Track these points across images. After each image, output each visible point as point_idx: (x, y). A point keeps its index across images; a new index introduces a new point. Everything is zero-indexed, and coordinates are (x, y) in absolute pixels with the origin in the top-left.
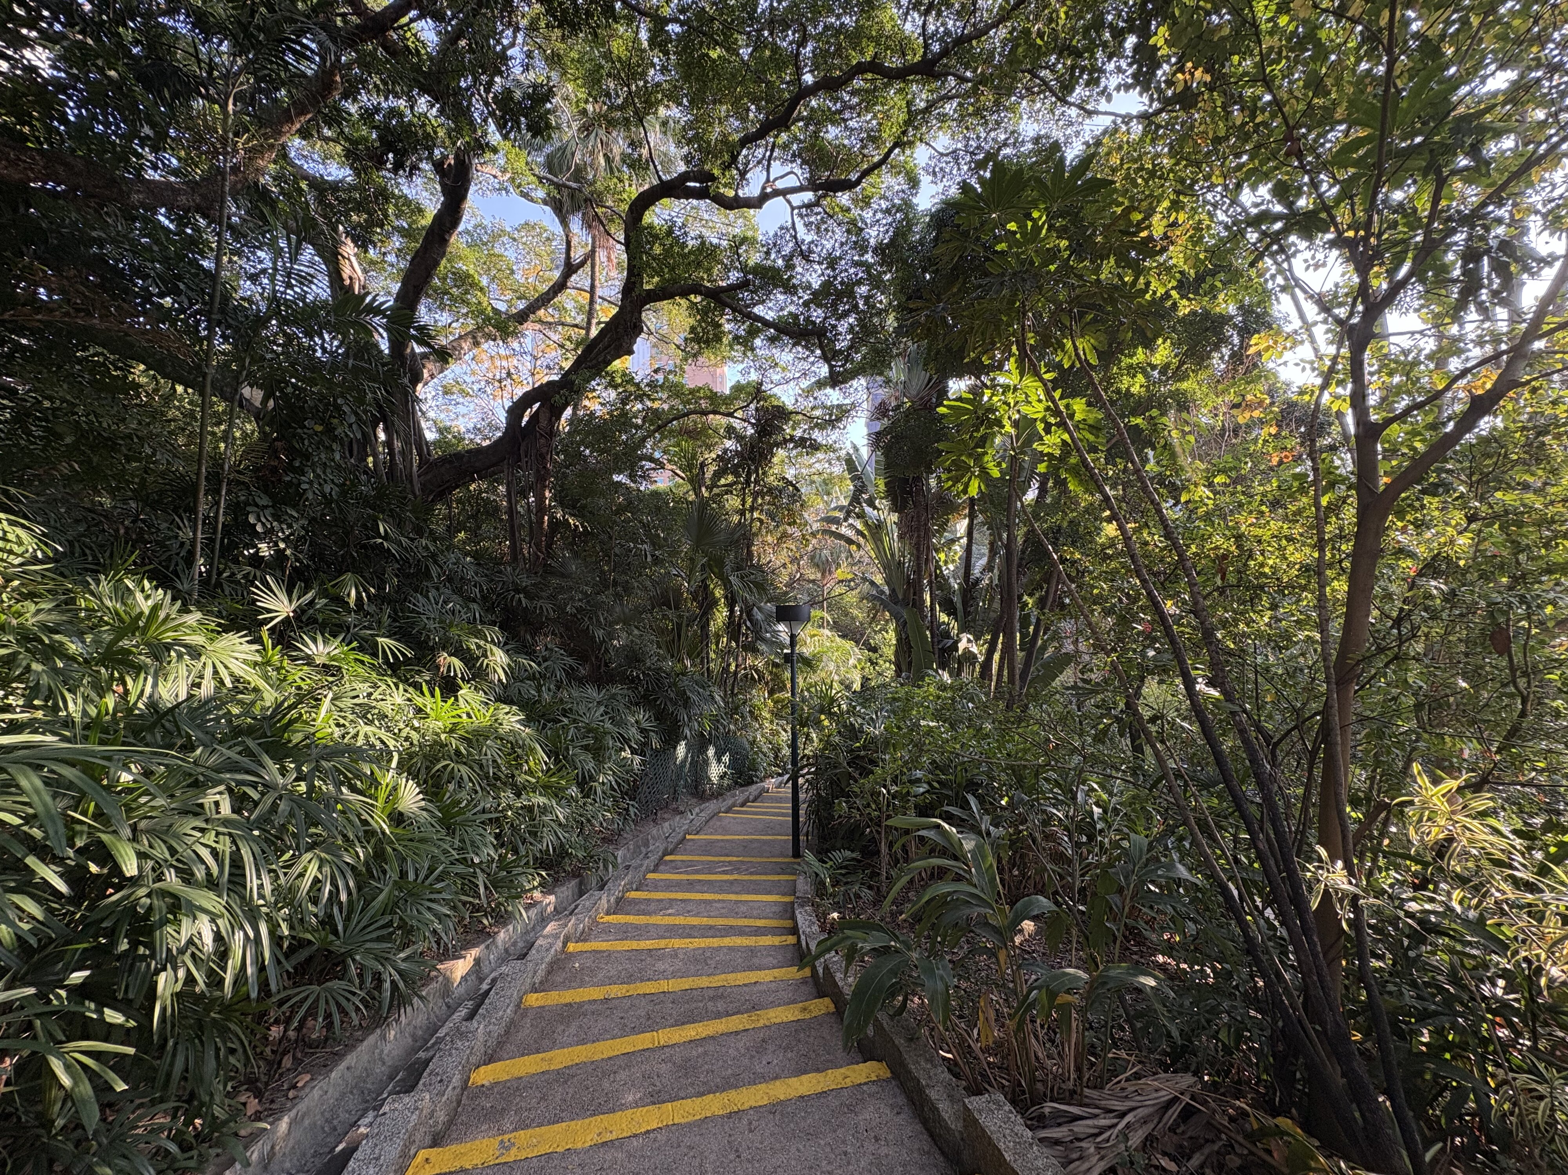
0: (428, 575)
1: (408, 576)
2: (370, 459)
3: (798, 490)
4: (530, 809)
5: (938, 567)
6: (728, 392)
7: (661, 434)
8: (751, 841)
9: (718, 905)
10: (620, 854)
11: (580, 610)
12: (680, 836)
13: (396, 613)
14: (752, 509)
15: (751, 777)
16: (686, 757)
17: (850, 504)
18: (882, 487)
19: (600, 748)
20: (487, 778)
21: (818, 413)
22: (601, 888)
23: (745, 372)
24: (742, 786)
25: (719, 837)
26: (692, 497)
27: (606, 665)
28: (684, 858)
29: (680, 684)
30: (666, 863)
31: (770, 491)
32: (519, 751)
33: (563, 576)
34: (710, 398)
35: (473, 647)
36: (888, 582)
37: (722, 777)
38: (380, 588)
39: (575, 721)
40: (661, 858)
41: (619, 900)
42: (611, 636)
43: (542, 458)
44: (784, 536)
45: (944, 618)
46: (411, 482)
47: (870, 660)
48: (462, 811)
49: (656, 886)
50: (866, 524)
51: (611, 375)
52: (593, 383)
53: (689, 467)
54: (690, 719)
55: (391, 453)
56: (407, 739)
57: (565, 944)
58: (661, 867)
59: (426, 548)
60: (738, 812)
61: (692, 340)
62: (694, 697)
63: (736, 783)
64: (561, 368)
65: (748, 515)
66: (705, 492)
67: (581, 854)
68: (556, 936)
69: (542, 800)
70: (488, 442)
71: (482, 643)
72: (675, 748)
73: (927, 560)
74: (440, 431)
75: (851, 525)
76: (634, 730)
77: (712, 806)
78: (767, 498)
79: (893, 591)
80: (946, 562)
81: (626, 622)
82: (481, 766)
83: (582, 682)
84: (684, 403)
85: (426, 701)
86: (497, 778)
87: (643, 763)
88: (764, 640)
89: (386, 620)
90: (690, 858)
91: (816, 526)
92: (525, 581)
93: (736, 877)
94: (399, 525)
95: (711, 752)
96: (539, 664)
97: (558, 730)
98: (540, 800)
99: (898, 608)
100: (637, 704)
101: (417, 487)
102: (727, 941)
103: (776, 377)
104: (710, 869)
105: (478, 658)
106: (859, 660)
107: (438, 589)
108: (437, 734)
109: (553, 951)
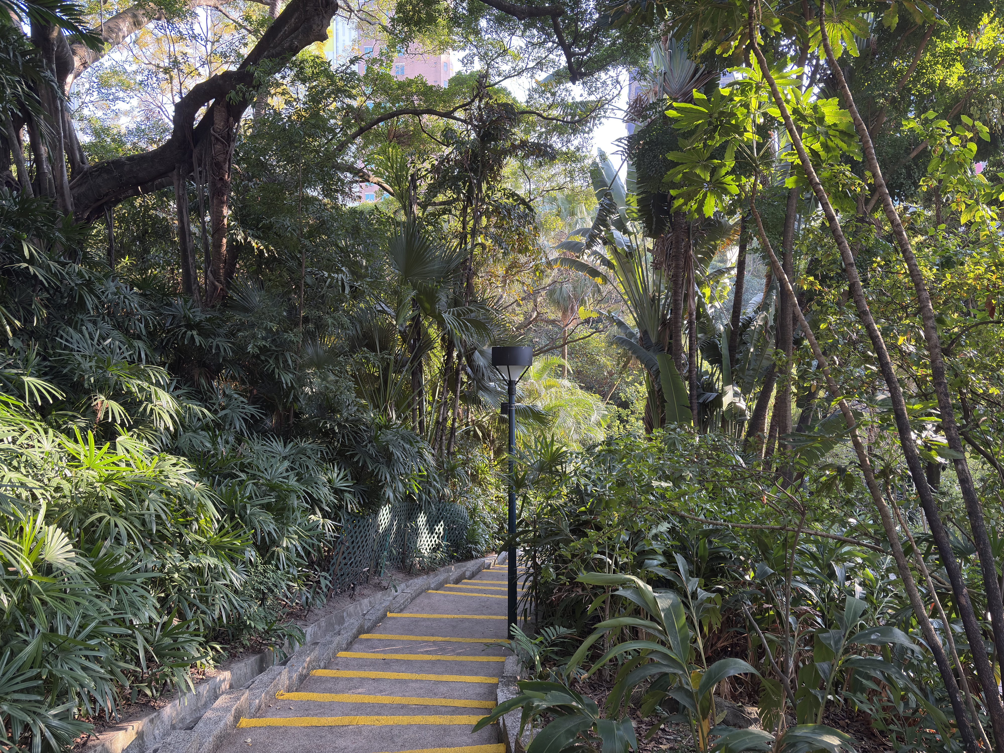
0: (82, 305)
1: (59, 307)
2: (13, 168)
3: (531, 209)
4: (198, 571)
5: (701, 304)
6: (444, 85)
7: (366, 138)
8: (462, 621)
9: (414, 685)
10: (309, 630)
11: (263, 349)
12: (379, 614)
13: (45, 348)
14: (474, 233)
15: (469, 551)
16: (391, 525)
17: (595, 226)
18: (635, 206)
19: (283, 509)
20: (151, 535)
21: (555, 113)
22: (284, 664)
23: (467, 61)
24: (458, 560)
25: (425, 616)
26: (402, 217)
27: (297, 415)
28: (382, 636)
29: (382, 438)
30: (362, 641)
31: (497, 209)
32: (188, 507)
33: (246, 310)
34: (424, 94)
35: (135, 389)
36: (639, 325)
37: (434, 550)
38: (27, 321)
39: (254, 477)
40: (356, 637)
41: (303, 678)
42: (301, 381)
43: (218, 166)
44: (514, 265)
45: (706, 366)
46: (62, 195)
47: (620, 417)
48: (120, 568)
49: (347, 665)
50: (615, 251)
51: (300, 66)
52: (278, 76)
53: (397, 180)
54: (393, 478)
55: (38, 160)
56: (58, 489)
57: (237, 718)
58: (356, 646)
59: (80, 274)
60: (451, 589)
61: (399, 20)
62: (397, 453)
63: (452, 557)
64: (239, 55)
65: (469, 240)
66: (417, 211)
67: (261, 627)
68: (227, 709)
69: (212, 561)
70: (155, 147)
71: (145, 385)
72: (376, 513)
73: (686, 296)
74: (97, 133)
75: (595, 253)
76: (326, 490)
77: (419, 582)
78: (494, 220)
79: (645, 333)
80: (712, 299)
81: (319, 364)
82: (144, 523)
83: (264, 434)
84: (395, 100)
85: (80, 449)
86: (163, 537)
87: (337, 529)
88: (487, 389)
89: (34, 359)
90: (390, 637)
91: (554, 255)
92: (199, 315)
93: (439, 657)
94: (50, 247)
95: (422, 519)
96: (215, 412)
97: (233, 486)
98: (210, 561)
99: (650, 354)
100: (331, 461)
101: (69, 201)
102: (419, 719)
103: (506, 68)
104: (411, 648)
105: (141, 402)
106: (604, 416)
107: (95, 323)
108: (91, 484)
109: (222, 724)
